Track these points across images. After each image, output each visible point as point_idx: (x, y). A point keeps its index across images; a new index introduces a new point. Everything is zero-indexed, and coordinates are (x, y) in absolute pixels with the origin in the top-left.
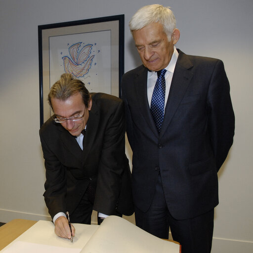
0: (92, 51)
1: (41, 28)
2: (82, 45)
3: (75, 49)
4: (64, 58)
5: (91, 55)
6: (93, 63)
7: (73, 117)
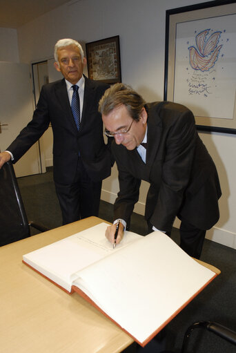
0: (220, 40)
1: (169, 13)
2: (210, 32)
3: (202, 37)
4: (190, 48)
5: (219, 45)
6: (220, 55)
7: (119, 131)
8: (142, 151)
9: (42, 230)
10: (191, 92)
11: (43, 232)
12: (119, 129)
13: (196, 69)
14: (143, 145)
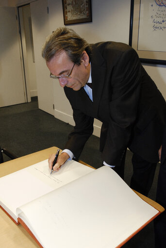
7: (62, 75)
8: (89, 90)
9: (12, 157)
10: (155, 28)
11: (12, 159)
12: (61, 74)
13: (160, 5)
14: (89, 85)
